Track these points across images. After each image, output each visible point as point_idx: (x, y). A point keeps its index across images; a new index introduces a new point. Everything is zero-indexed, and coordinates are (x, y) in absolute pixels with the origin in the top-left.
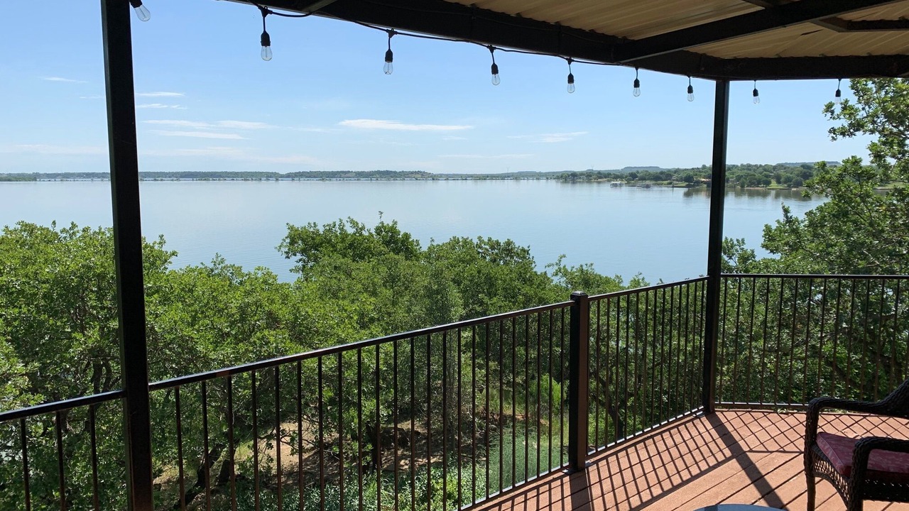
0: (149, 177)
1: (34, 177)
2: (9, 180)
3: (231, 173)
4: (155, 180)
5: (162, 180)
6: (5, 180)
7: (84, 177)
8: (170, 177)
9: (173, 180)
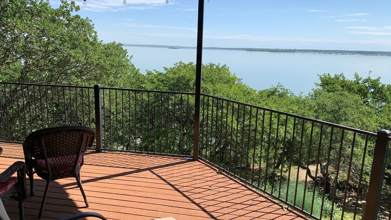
0: (341, 53)
1: (294, 51)
2: (285, 52)
3: (382, 52)
4: (343, 54)
5: (345, 54)
6: (284, 52)
7: (313, 52)
8: (350, 53)
9: (351, 54)
